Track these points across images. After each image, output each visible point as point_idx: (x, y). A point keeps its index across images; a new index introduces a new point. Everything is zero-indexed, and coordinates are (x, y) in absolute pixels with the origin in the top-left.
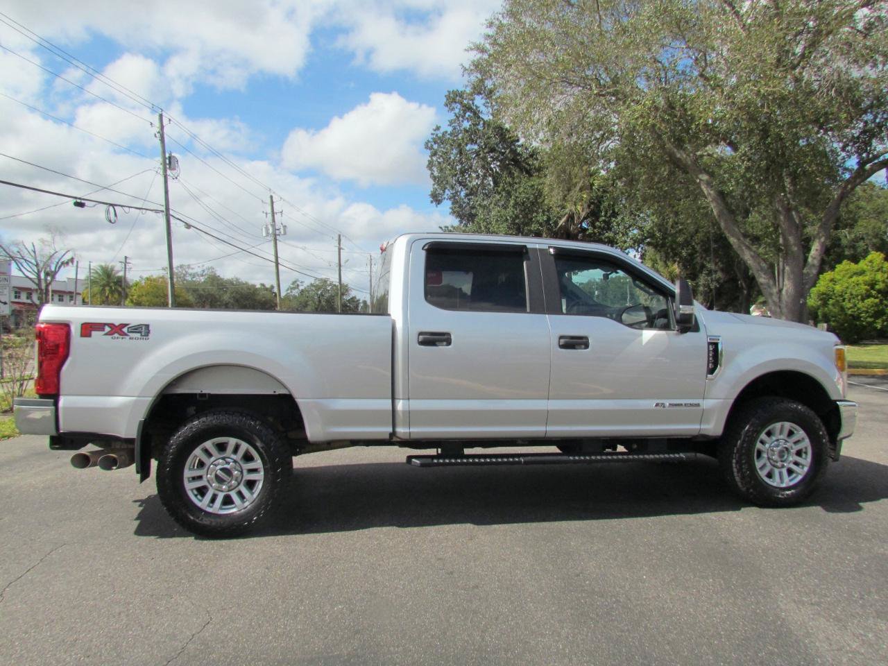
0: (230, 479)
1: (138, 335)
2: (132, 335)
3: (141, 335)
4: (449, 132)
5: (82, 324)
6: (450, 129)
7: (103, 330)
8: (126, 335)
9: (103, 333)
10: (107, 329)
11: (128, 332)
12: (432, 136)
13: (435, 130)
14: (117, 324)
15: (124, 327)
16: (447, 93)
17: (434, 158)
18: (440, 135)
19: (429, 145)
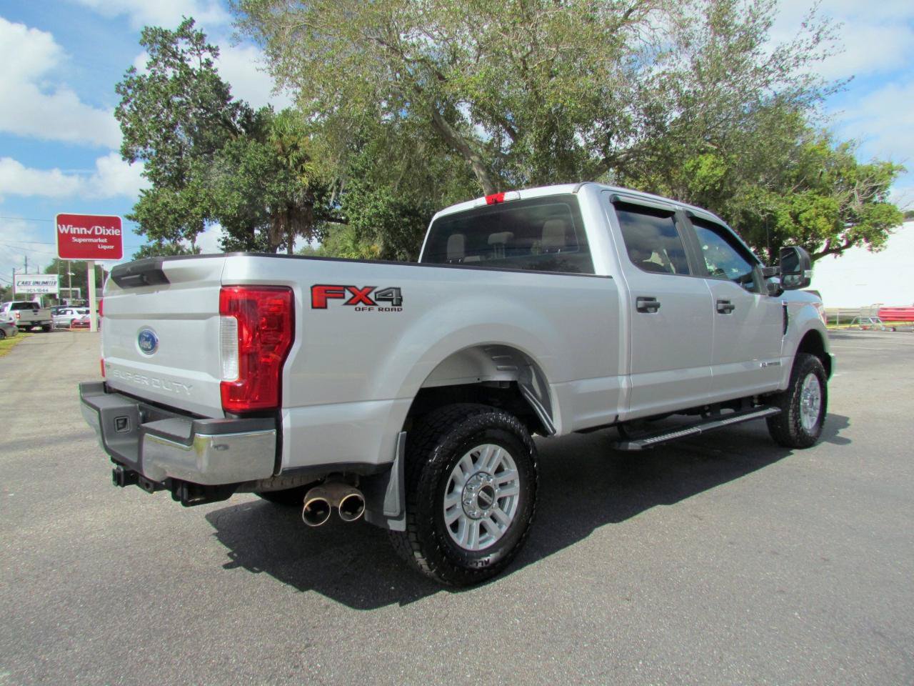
0: (491, 499)
1: (388, 304)
2: (382, 304)
3: (393, 305)
4: (148, 77)
5: (312, 288)
6: (148, 74)
7: (344, 297)
8: (375, 304)
9: (344, 301)
10: (348, 295)
11: (376, 300)
12: (125, 79)
13: (129, 72)
14: (360, 288)
15: (369, 293)
16: (144, 30)
17: (127, 108)
18: (135, 78)
19: (122, 89)
